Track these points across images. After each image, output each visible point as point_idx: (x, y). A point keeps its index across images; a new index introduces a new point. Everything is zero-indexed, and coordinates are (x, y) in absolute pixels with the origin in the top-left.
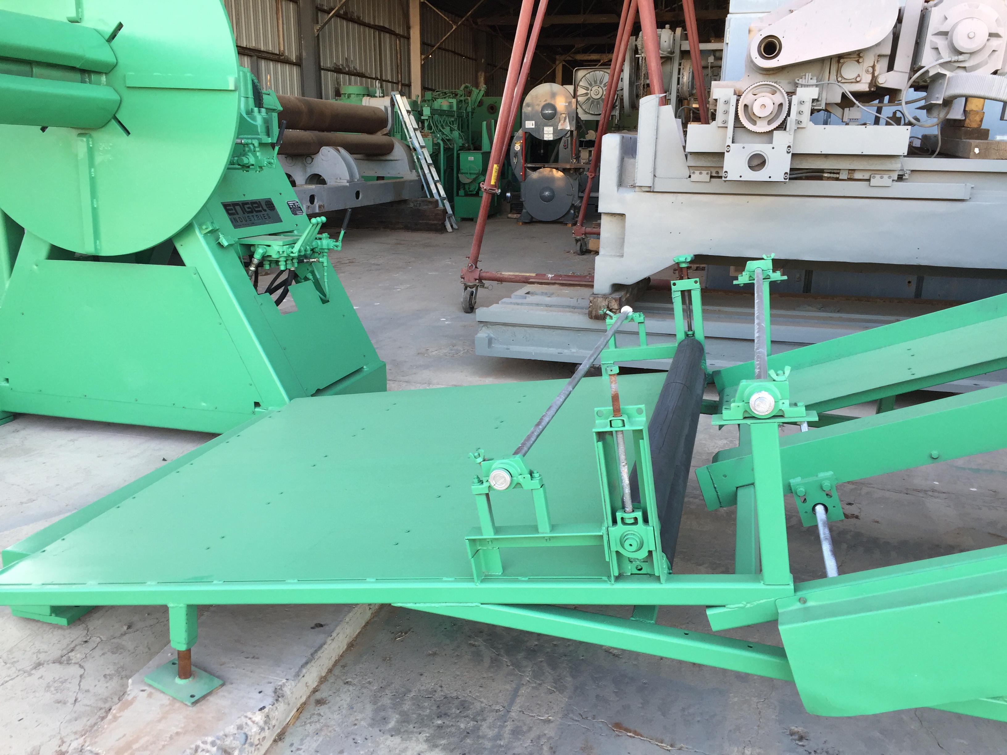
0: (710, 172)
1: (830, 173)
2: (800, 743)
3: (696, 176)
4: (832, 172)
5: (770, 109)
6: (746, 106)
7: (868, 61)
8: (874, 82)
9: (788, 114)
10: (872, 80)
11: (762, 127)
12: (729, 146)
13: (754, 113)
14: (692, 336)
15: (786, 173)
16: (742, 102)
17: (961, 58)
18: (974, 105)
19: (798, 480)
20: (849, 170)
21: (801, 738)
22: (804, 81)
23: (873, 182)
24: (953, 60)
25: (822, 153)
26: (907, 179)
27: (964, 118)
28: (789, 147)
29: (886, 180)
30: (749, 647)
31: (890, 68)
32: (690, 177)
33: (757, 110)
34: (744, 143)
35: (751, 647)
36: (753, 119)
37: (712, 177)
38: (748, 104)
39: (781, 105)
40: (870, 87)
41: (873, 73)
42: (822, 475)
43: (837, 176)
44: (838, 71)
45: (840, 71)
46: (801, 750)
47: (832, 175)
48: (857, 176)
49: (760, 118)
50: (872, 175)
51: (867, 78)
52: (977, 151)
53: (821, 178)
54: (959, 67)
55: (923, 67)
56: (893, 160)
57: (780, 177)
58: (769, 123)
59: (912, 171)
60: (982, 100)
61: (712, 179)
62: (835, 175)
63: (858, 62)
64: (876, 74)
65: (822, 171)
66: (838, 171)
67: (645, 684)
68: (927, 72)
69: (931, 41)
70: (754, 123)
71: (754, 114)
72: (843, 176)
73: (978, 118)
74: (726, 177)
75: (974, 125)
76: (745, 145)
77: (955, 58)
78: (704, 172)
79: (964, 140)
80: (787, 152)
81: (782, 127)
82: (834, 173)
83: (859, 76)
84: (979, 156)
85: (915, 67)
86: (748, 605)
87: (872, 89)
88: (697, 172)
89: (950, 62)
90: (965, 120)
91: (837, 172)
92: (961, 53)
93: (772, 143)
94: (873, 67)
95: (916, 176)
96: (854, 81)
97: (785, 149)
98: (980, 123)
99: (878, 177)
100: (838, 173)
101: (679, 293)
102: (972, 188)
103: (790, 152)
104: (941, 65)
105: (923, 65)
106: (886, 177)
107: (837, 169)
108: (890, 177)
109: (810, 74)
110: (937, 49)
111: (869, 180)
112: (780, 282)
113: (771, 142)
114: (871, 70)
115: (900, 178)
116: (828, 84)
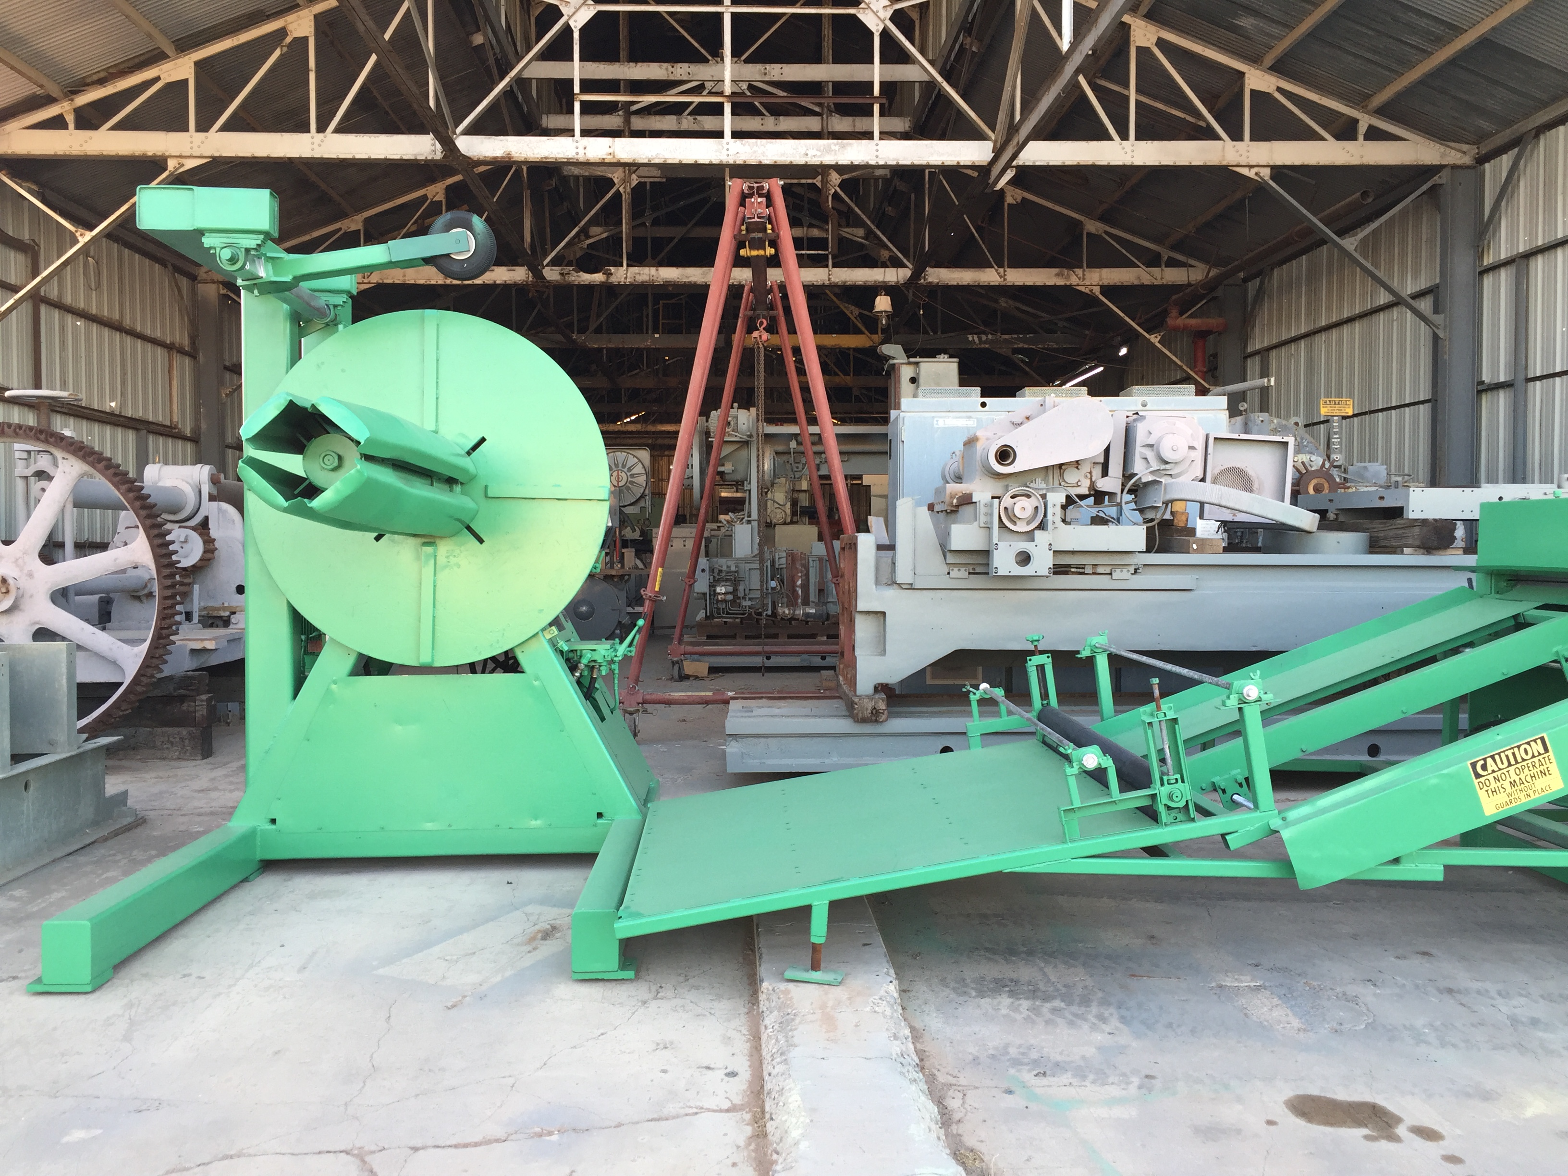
3: (955, 573)
4: (1078, 567)
5: (1029, 512)
6: (1006, 508)
7: (1085, 468)
8: (1092, 486)
9: (1045, 515)
11: (1021, 527)
17: (1168, 467)
18: (1178, 507)
23: (1115, 575)
28: (1050, 544)
29: (1125, 574)
31: (1105, 473)
32: (949, 573)
33: (1018, 512)
36: (1013, 519)
37: (970, 573)
39: (1037, 508)
41: (1091, 479)
48: (1100, 570)
51: (1087, 483)
52: (1195, 546)
55: (1137, 474)
57: (1045, 572)
58: (1028, 523)
59: (1144, 565)
62: (1080, 570)
63: (1077, 468)
65: (1069, 566)
69: (1141, 453)
70: (1015, 523)
71: (1015, 516)
72: (1089, 570)
73: (1184, 518)
75: (1182, 524)
77: (1163, 467)
78: (963, 569)
81: (1042, 526)
88: (956, 569)
91: (1083, 566)
92: (1167, 463)
94: (1091, 473)
95: (1147, 569)
97: (1047, 547)
101: (1035, 668)
104: (1151, 473)
106: (1125, 570)
108: (1128, 571)
110: (1146, 459)
111: (1111, 574)
114: (1089, 475)
115: (1136, 571)
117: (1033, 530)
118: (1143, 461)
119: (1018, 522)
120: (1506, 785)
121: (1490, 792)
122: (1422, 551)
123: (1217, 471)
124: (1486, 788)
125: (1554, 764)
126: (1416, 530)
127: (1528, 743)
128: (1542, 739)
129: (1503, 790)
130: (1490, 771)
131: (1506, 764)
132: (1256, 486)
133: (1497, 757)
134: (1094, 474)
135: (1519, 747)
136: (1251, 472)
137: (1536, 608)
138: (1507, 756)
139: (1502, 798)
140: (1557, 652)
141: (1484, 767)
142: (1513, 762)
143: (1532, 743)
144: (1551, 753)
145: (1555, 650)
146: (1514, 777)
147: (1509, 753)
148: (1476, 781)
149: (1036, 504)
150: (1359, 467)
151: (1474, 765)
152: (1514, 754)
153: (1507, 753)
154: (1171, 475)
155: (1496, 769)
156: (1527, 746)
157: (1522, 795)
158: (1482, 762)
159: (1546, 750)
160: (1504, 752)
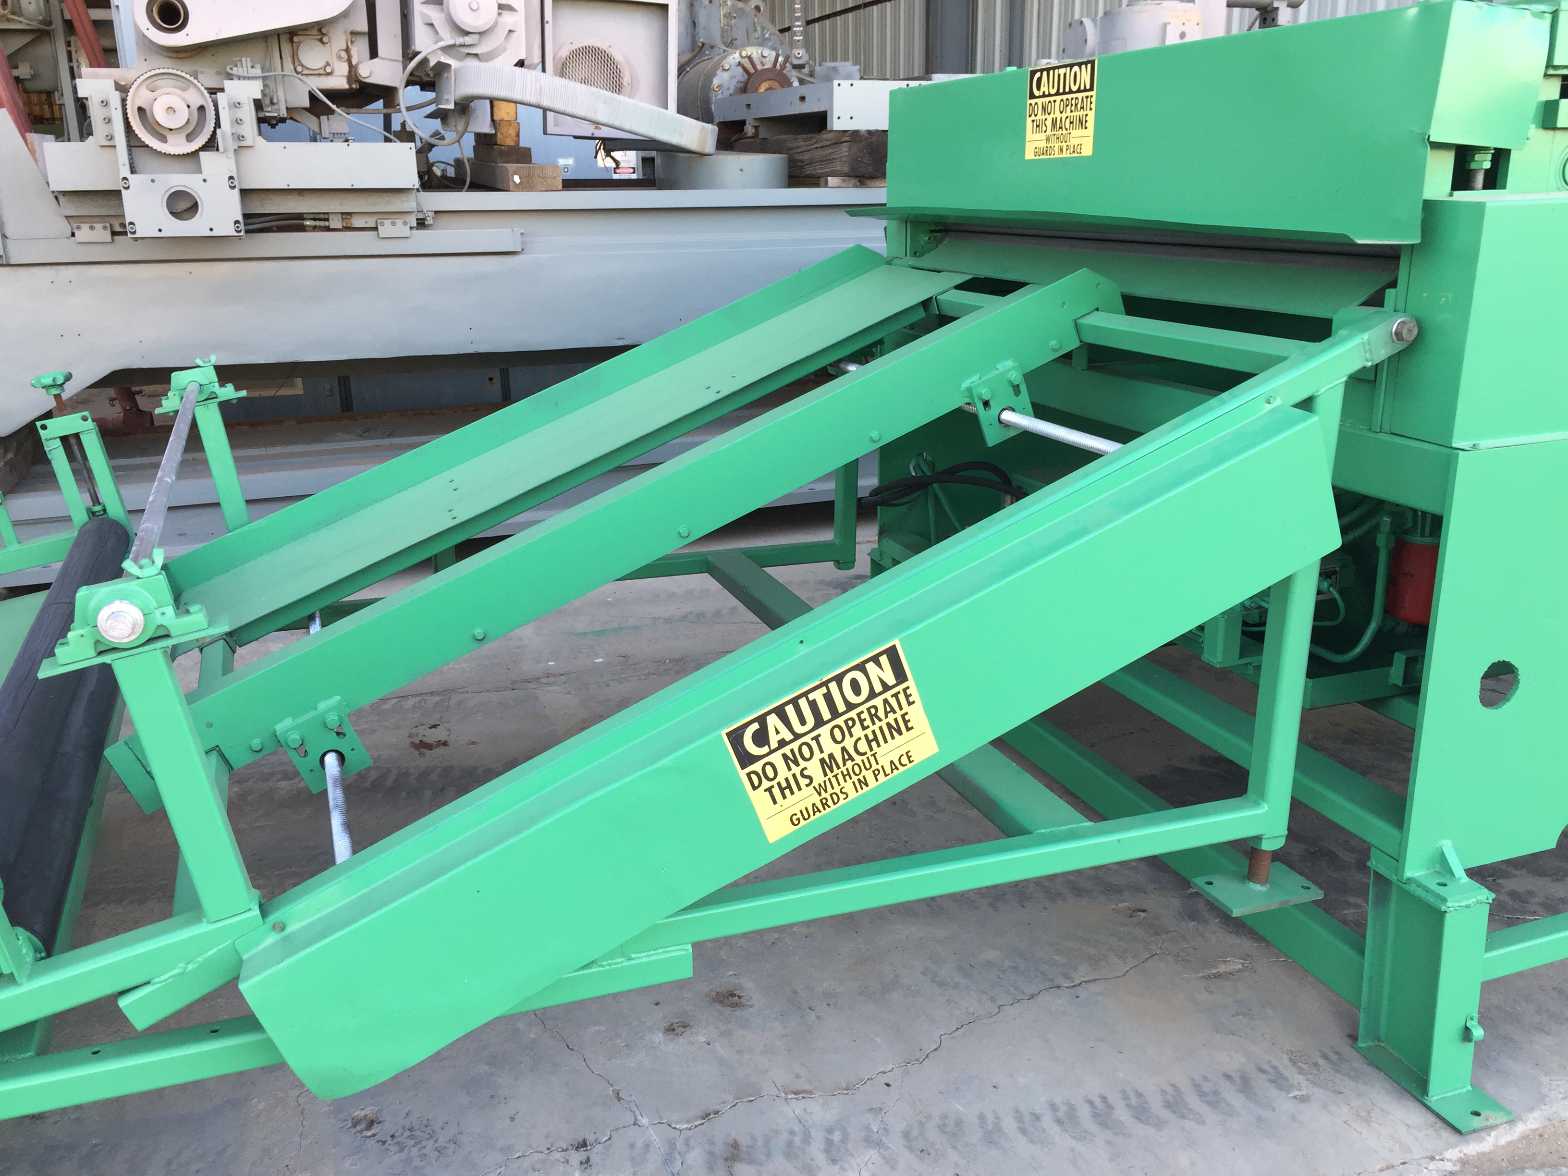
0: (108, 225)
1: (315, 219)
2: (369, 1134)
3: (84, 233)
4: (316, 217)
6: (141, 110)
7: (338, 40)
8: (353, 74)
9: (218, 124)
10: (350, 71)
11: (178, 146)
12: (125, 179)
13: (157, 122)
14: (102, 513)
15: (237, 222)
16: (133, 104)
17: (468, 40)
18: (504, 112)
19: (288, 722)
20: (342, 213)
21: (371, 1124)
22: (240, 69)
23: (385, 231)
24: (458, 43)
25: (290, 187)
26: (432, 225)
27: (493, 132)
30: (212, 1032)
31: (374, 53)
32: (73, 235)
33: (160, 115)
34: (152, 173)
35: (216, 1031)
38: (144, 106)
39: (202, 108)
40: (349, 82)
41: (349, 61)
42: (323, 706)
43: (327, 223)
44: (294, 56)
45: (297, 56)
46: (371, 1143)
47: (318, 223)
48: (357, 222)
49: (171, 130)
50: (379, 221)
51: (342, 69)
52: (517, 179)
53: (302, 229)
54: (468, 54)
55: (419, 53)
56: (403, 197)
58: (190, 137)
59: (436, 212)
60: (513, 105)
61: (116, 238)
63: (321, 41)
64: (354, 63)
65: (300, 216)
66: (326, 217)
67: (96, 1145)
68: (425, 61)
69: (423, 14)
70: (163, 139)
72: (335, 223)
73: (512, 132)
74: (134, 233)
75: (510, 142)
76: (154, 176)
77: (460, 40)
78: (99, 226)
79: (500, 164)
80: (230, 187)
81: (211, 144)
82: (320, 220)
83: (328, 64)
84: (521, 187)
85: (408, 54)
86: (190, 967)
87: (354, 86)
88: (85, 227)
89: (454, 46)
90: (496, 134)
92: (467, 33)
93: (201, 173)
94: (347, 50)
95: (444, 220)
96: (322, 72)
97: (226, 183)
98: (516, 139)
99: (387, 223)
100: (327, 220)
102: (522, 234)
103: (235, 187)
105: (418, 50)
106: (399, 222)
107: (324, 213)
108: (405, 223)
109: (249, 60)
110: (432, 25)
111: (375, 229)
112: (236, 401)
113: (199, 171)
114: (344, 55)
115: (421, 224)
116: (284, 76)
117: (195, 154)
118: (428, 29)
119: (170, 137)
120: (814, 768)
121: (776, 791)
122: (853, 181)
123: (564, 53)
124: (766, 784)
125: (918, 705)
126: (844, 149)
127: (861, 667)
128: (892, 653)
129: (803, 782)
130: (774, 744)
131: (810, 721)
132: (626, 80)
133: (790, 710)
134: (354, 51)
135: (839, 679)
136: (618, 56)
137: (959, 287)
138: (813, 705)
139: (806, 797)
140: (969, 390)
141: (761, 738)
142: (826, 714)
143: (871, 667)
144: (910, 683)
145: (965, 385)
146: (830, 747)
147: (818, 696)
148: (743, 773)
149: (200, 102)
150: (828, 68)
151: (736, 737)
152: (828, 697)
153: (811, 697)
154: (476, 55)
155: (789, 737)
156: (858, 675)
157: (848, 787)
158: (755, 726)
159: (900, 675)
160: (805, 694)
